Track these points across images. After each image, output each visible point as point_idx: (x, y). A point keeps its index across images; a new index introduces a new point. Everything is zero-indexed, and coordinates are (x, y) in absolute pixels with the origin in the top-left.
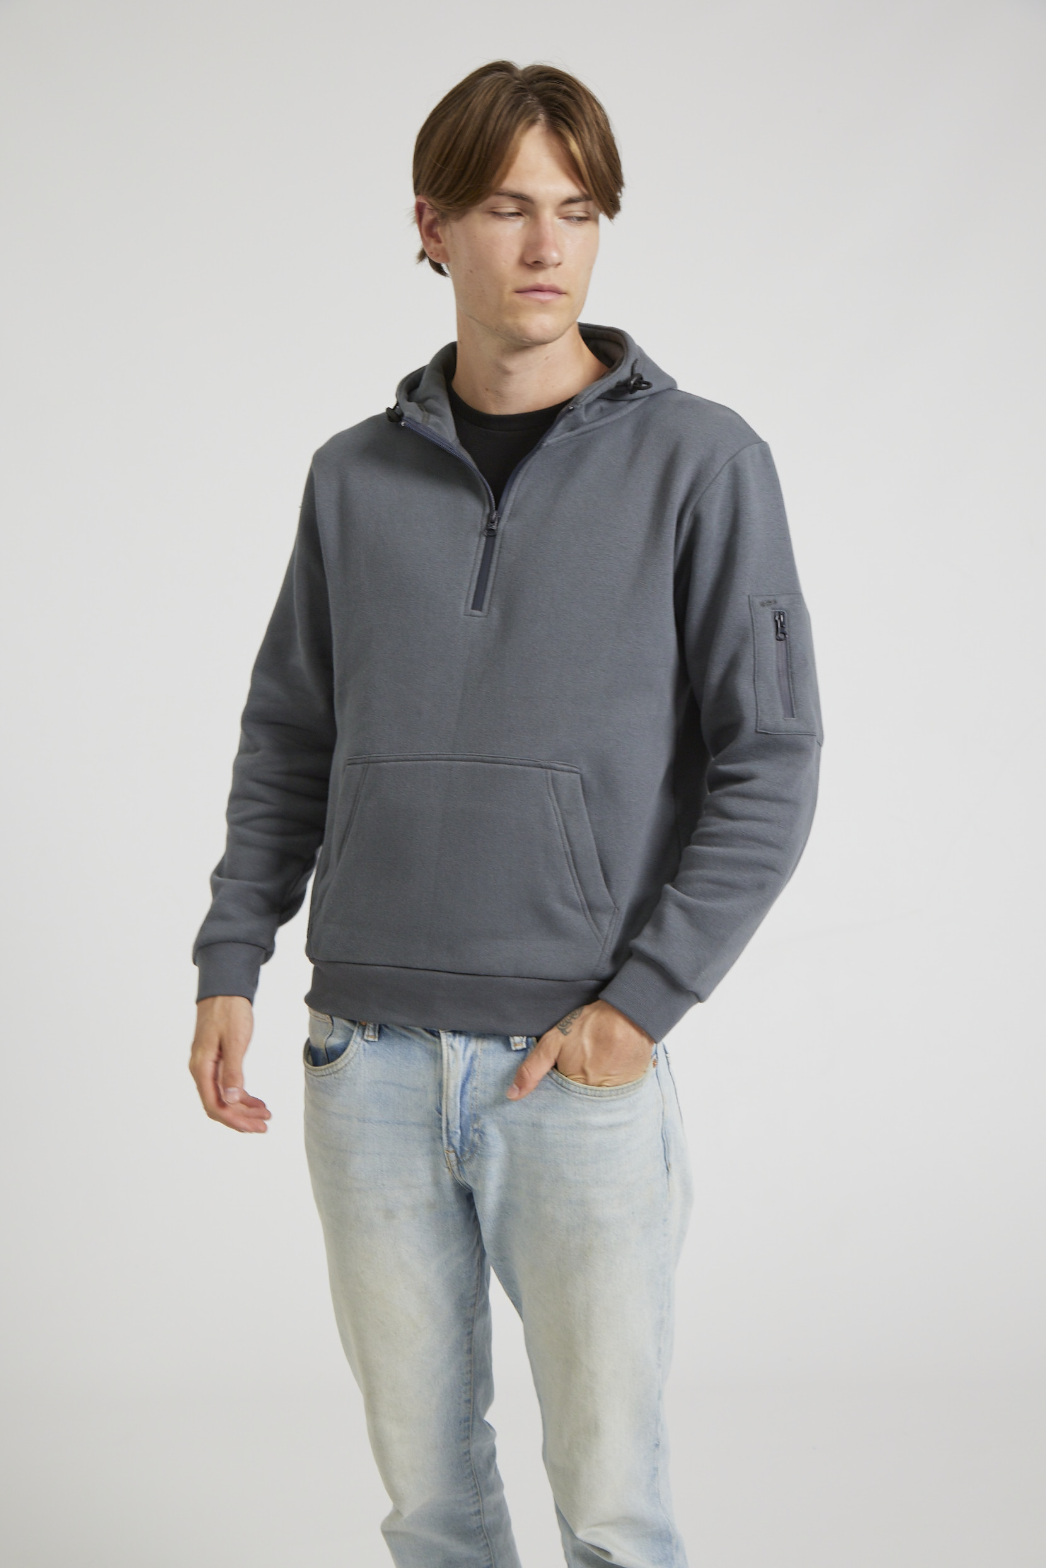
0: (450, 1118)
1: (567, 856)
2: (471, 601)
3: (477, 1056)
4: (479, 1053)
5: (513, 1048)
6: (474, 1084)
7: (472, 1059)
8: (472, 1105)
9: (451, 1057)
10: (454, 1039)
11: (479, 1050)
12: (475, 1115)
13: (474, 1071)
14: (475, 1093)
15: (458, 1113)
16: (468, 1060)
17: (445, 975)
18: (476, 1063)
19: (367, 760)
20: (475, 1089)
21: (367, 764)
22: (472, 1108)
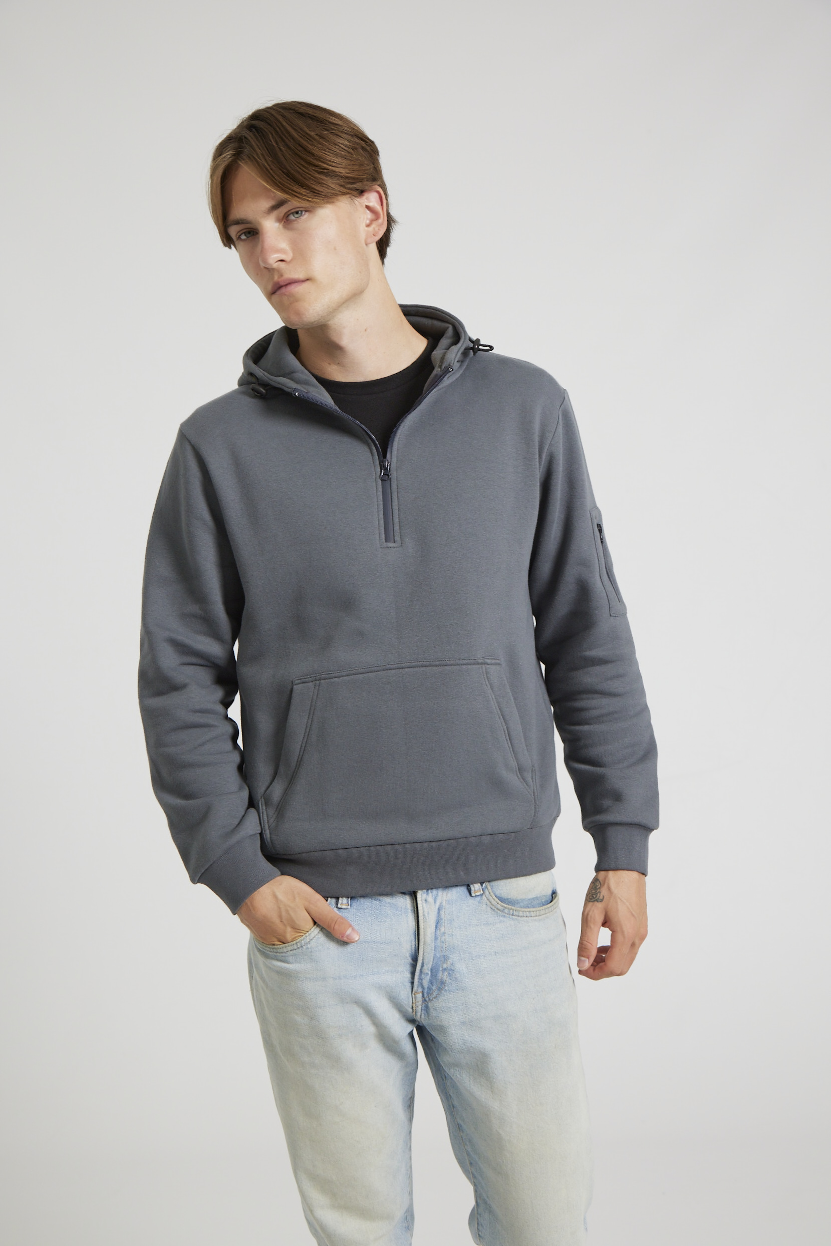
0: (426, 961)
1: (504, 731)
2: (383, 536)
3: (442, 906)
4: (444, 904)
5: (473, 895)
6: (442, 930)
7: (439, 910)
8: (442, 947)
9: (426, 910)
10: (428, 894)
11: (444, 901)
12: (444, 956)
13: (441, 919)
14: (444, 937)
15: (432, 957)
16: (436, 911)
17: (425, 844)
18: (442, 913)
19: (317, 678)
20: (444, 933)
21: (318, 682)
22: (441, 950)
